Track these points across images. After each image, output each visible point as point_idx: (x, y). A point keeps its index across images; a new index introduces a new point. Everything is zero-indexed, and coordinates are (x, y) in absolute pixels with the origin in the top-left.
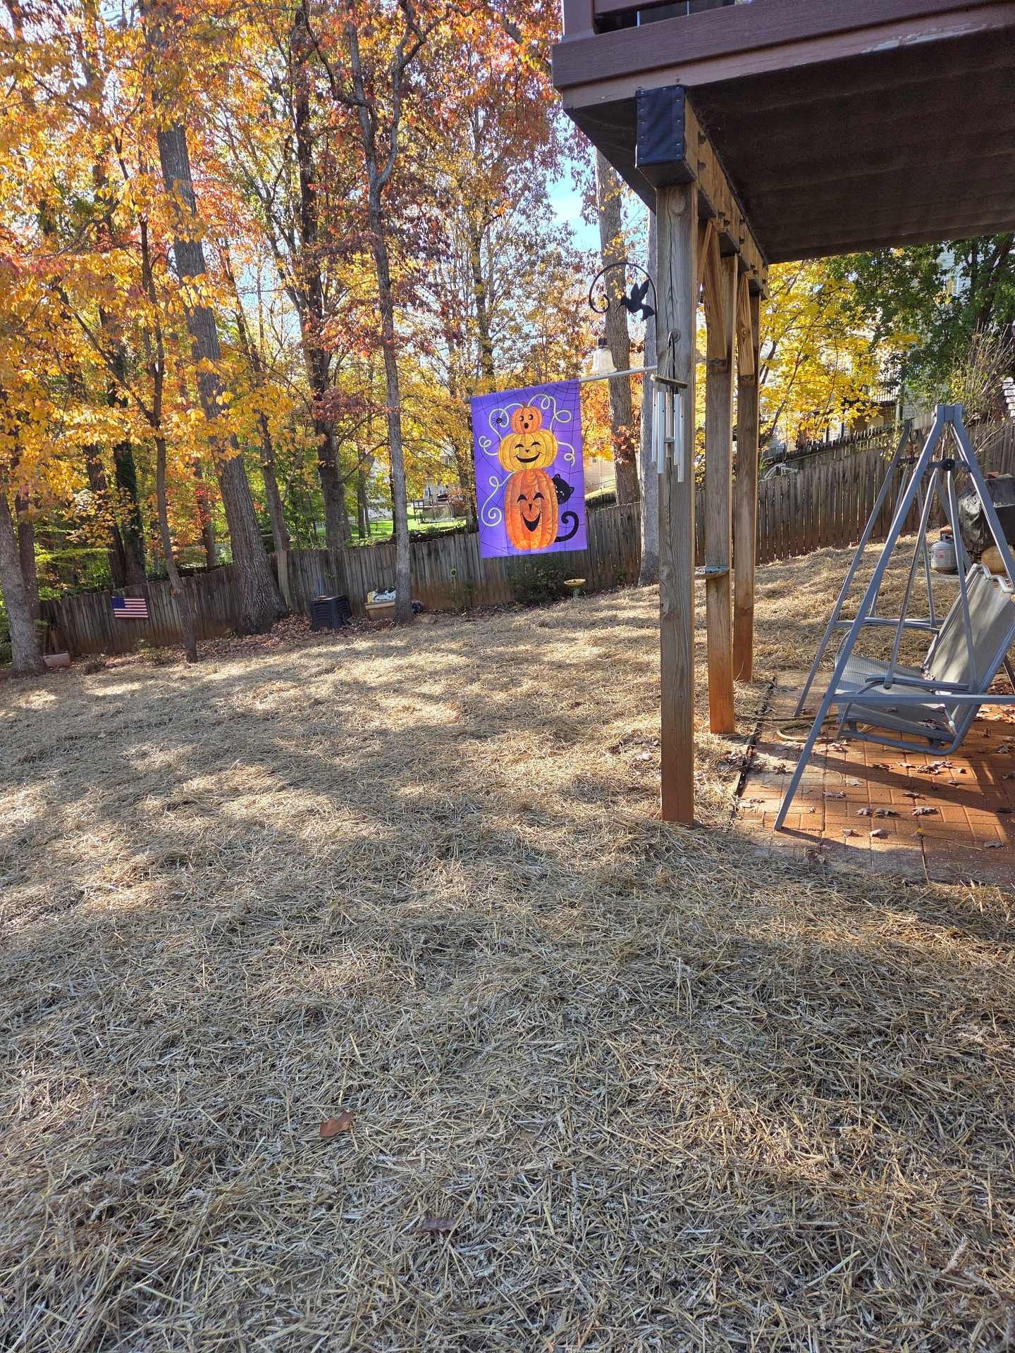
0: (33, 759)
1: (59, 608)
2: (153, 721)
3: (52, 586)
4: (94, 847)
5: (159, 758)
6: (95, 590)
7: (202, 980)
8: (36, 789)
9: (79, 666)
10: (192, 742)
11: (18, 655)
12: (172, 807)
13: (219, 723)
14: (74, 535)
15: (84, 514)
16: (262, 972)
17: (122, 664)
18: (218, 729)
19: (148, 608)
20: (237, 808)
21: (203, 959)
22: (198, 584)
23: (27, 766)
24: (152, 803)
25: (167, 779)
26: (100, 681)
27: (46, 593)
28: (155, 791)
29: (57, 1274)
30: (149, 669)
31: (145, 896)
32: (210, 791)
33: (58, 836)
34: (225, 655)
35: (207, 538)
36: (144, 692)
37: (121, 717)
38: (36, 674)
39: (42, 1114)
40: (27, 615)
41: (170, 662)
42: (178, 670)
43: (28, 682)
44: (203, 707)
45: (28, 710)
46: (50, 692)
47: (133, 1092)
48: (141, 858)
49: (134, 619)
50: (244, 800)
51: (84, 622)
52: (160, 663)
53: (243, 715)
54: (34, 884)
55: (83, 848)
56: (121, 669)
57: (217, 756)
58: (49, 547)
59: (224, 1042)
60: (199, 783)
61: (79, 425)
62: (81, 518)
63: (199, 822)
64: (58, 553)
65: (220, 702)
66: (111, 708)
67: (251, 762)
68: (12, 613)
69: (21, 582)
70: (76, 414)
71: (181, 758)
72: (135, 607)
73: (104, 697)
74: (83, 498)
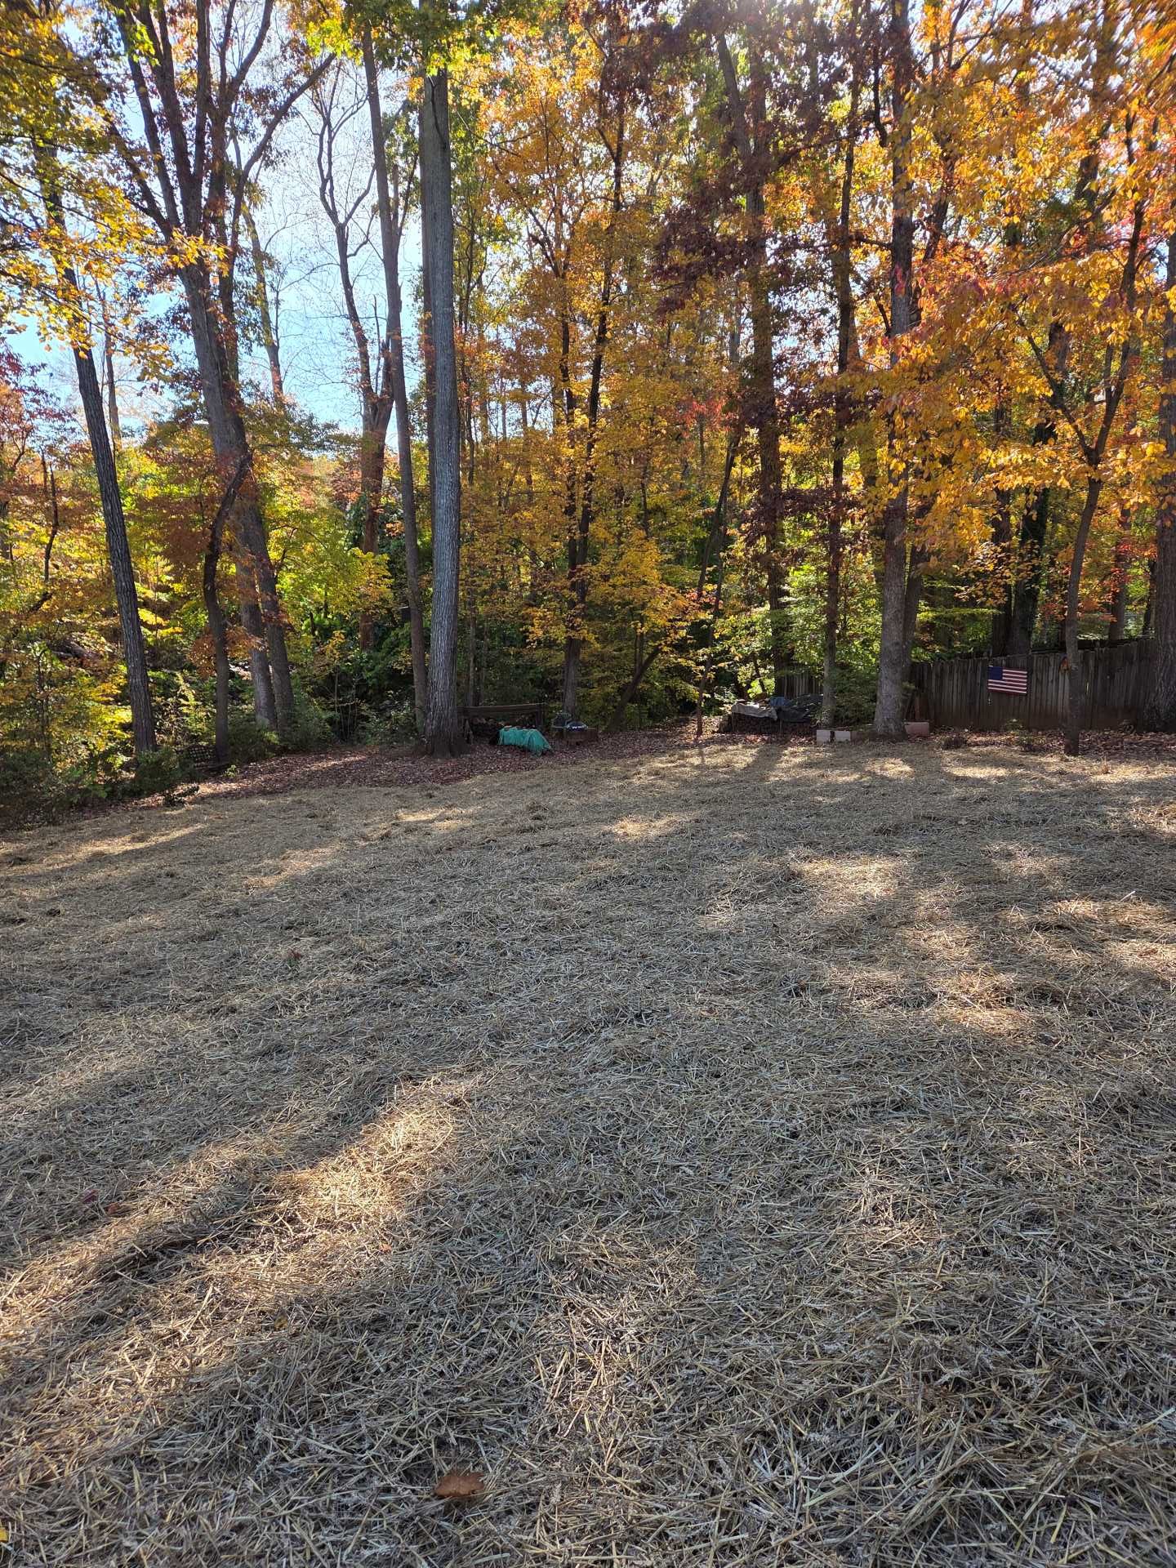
0: (887, 832)
1: (930, 672)
2: (1024, 818)
3: (924, 648)
4: (946, 946)
5: (1028, 865)
6: (969, 656)
7: (1076, 1156)
8: (888, 864)
9: (938, 739)
10: (1069, 853)
11: (879, 718)
12: (1043, 927)
13: (1108, 838)
14: (964, 593)
15: (981, 569)
16: (1161, 1181)
17: (986, 744)
18: (1106, 845)
19: (1029, 683)
20: (1128, 953)
21: (1079, 1130)
22: (1097, 660)
23: (881, 838)
24: (1016, 915)
25: (1035, 893)
26: (960, 759)
27: (920, 654)
28: (1021, 901)
29: (898, 1421)
30: (1015, 753)
31: (1008, 1025)
32: (1091, 920)
33: (908, 923)
34: (1118, 753)
35: (1117, 604)
36: (1014, 780)
37: (983, 806)
38: (894, 740)
39: (883, 1227)
40: (898, 676)
41: (1043, 750)
42: (1053, 762)
43: (883, 747)
44: (1089, 813)
45: (883, 778)
46: (906, 762)
47: (986, 1253)
48: (1006, 979)
49: (1009, 694)
50: (1137, 944)
51: (953, 692)
52: (1030, 749)
53: (1142, 835)
54: (882, 968)
55: (935, 944)
56: (985, 750)
57: (1104, 880)
58: (932, 605)
59: (1106, 1249)
60: (1079, 907)
61: (1002, 468)
62: (977, 573)
63: (1075, 955)
64: (942, 611)
65: (1112, 812)
66: (977, 792)
67: (1150, 899)
68: (884, 672)
69: (900, 640)
70: (1001, 455)
71: (1054, 870)
72: (1013, 681)
73: (965, 779)
74: (983, 551)
